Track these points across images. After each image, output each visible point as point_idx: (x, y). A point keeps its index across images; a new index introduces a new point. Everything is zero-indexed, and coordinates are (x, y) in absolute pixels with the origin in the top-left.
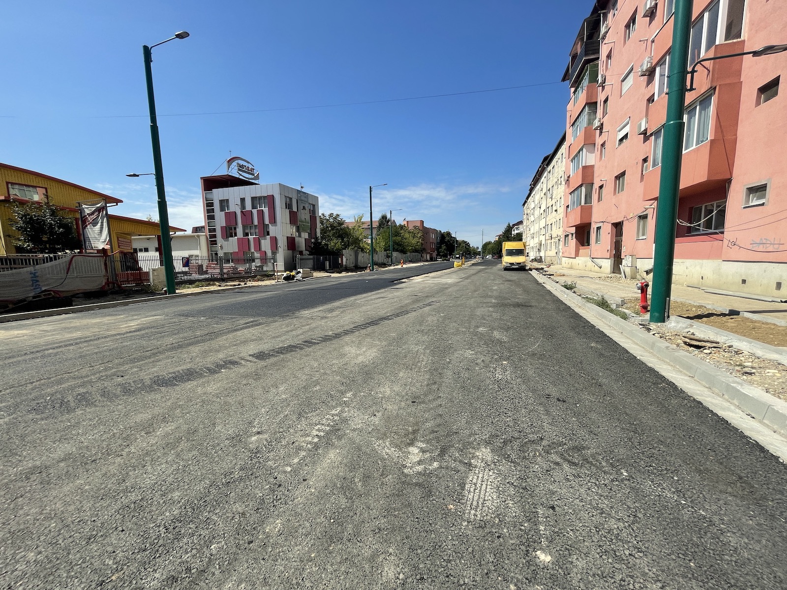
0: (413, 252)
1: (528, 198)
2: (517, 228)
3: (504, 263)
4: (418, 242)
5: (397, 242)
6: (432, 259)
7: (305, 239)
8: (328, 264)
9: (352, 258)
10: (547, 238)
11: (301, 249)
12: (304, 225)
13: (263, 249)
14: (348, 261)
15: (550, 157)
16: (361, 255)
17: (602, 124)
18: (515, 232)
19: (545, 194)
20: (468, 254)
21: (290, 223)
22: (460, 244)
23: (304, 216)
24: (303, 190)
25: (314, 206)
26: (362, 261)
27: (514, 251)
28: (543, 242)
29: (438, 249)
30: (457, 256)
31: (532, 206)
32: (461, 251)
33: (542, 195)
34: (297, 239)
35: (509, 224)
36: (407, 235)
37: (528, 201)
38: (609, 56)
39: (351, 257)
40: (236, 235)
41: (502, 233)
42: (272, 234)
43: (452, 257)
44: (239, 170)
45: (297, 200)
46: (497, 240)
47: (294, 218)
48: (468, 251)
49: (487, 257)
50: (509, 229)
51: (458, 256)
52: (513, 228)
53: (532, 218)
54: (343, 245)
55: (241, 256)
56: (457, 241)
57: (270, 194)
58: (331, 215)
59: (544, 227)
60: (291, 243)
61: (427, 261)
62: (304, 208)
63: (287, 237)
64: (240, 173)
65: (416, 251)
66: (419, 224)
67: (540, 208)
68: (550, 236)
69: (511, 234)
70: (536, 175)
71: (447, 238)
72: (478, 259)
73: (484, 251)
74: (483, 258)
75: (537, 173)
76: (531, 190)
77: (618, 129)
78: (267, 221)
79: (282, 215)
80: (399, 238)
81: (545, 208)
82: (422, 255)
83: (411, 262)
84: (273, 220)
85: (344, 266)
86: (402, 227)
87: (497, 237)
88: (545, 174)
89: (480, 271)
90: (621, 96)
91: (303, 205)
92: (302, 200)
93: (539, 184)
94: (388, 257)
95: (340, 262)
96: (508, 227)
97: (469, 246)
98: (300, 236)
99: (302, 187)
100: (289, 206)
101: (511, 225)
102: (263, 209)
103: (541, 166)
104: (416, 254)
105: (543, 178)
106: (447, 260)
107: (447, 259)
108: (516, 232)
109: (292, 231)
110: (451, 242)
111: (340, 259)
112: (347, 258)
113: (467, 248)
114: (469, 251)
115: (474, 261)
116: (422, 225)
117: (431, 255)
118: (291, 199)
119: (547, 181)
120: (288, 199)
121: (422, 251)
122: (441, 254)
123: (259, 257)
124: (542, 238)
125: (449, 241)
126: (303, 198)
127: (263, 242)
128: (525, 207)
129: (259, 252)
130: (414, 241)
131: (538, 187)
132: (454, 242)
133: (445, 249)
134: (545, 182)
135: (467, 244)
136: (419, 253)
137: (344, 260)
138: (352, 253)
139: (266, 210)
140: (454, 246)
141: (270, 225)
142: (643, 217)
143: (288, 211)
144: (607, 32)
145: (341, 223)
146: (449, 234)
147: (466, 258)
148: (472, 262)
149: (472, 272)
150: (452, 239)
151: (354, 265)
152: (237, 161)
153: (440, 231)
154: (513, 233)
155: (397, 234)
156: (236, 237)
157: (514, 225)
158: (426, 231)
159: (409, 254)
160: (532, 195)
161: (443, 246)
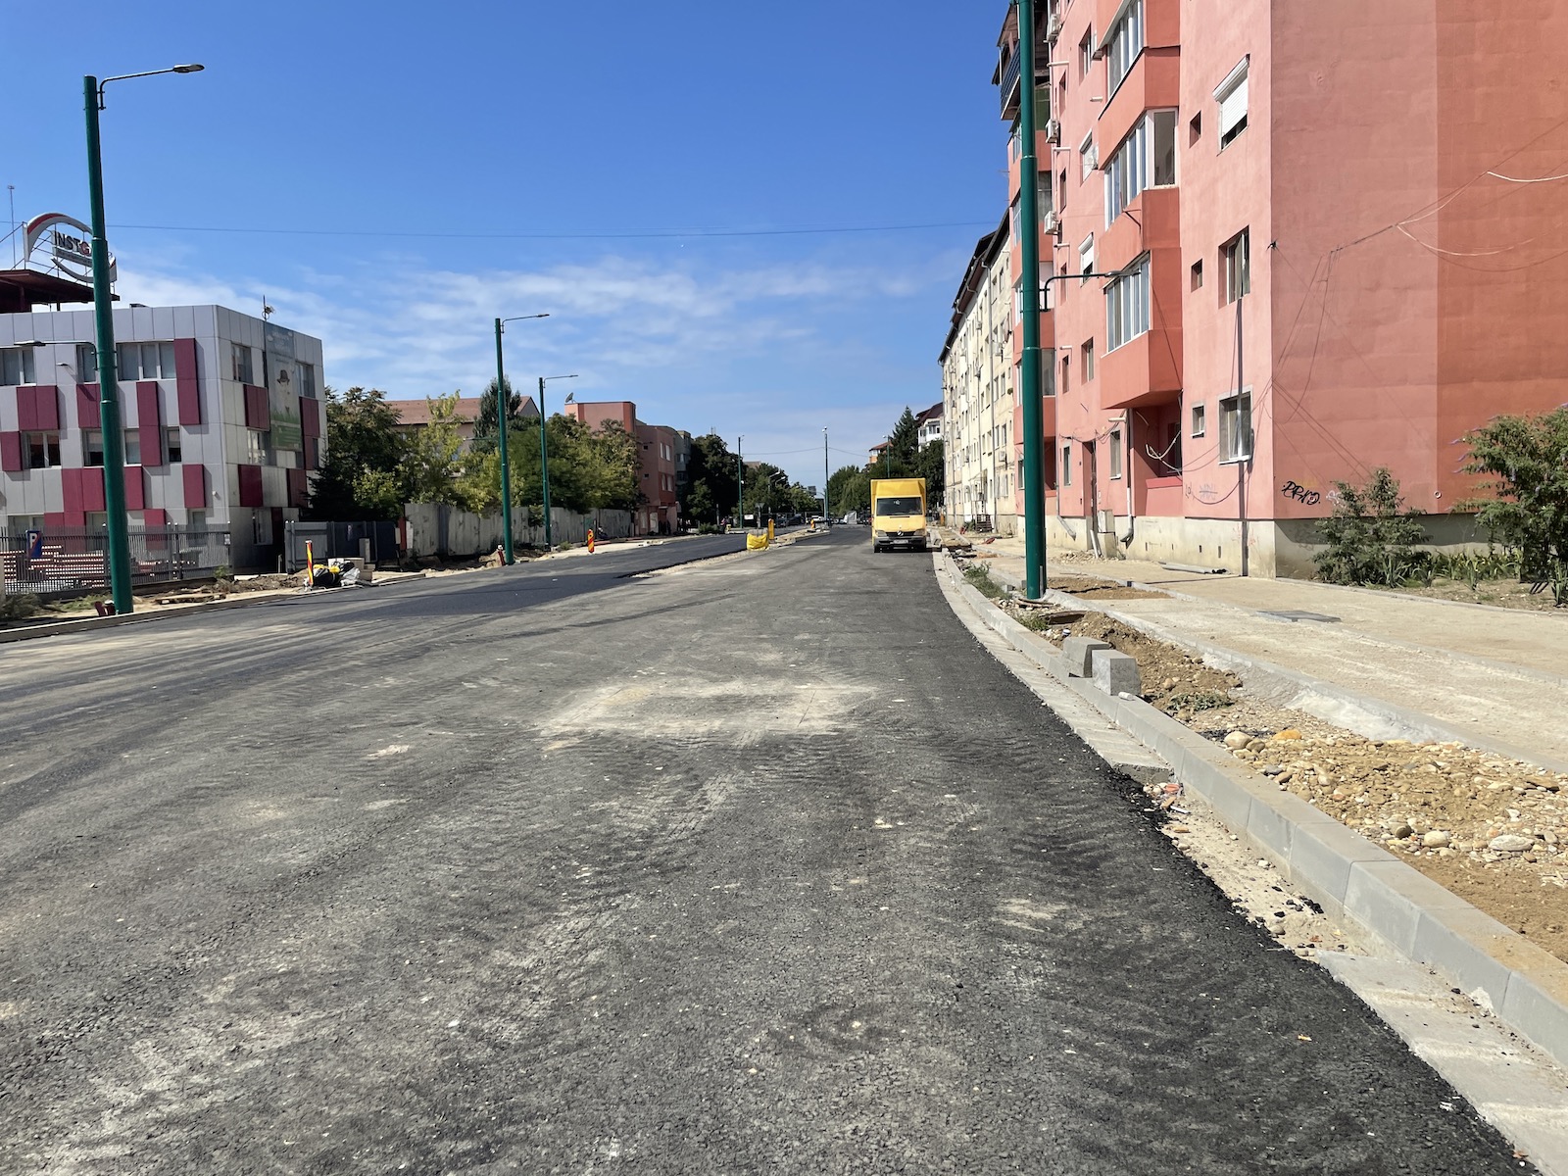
0: (609, 507)
1: (950, 341)
2: (932, 426)
3: (874, 534)
4: (623, 473)
5: (558, 474)
6: (664, 530)
7: (288, 470)
8: (368, 546)
9: (431, 528)
10: (998, 464)
11: (276, 503)
12: (283, 428)
13: (157, 502)
14: (418, 539)
15: (993, 240)
16: (456, 518)
17: (1060, 225)
18: (926, 438)
19: (987, 340)
20: (783, 510)
21: (247, 424)
22: (755, 477)
23: (284, 400)
24: (272, 319)
25: (309, 368)
26: (460, 539)
27: (897, 503)
28: (990, 476)
29: (683, 493)
30: (747, 517)
31: (962, 368)
32: (759, 501)
33: (982, 343)
34: (265, 471)
35: (908, 413)
36: (585, 453)
37: (953, 350)
38: (1063, 83)
39: (427, 525)
40: (55, 459)
41: (886, 440)
42: (189, 456)
43: (731, 523)
44: (59, 253)
45: (264, 353)
46: (875, 461)
47: (256, 409)
48: (781, 500)
49: (845, 521)
50: (909, 429)
51: (751, 517)
52: (919, 424)
53: (963, 405)
54: (399, 489)
55: (76, 527)
56: (744, 467)
57: (184, 334)
58: (355, 394)
59: (989, 433)
60: (249, 485)
61: (651, 535)
62: (284, 377)
63: (240, 466)
64: (65, 263)
65: (616, 503)
66: (619, 416)
67: (979, 377)
68: (1003, 458)
69: (916, 444)
70: (964, 283)
71: (711, 458)
72: (815, 526)
73: (835, 498)
74: (830, 524)
75: (967, 276)
76: (957, 321)
77: (1081, 248)
78: (172, 416)
79: (222, 397)
80: (560, 464)
81: (989, 380)
82: (633, 516)
83: (604, 538)
84: (194, 413)
85: (409, 554)
86: (563, 424)
87: (875, 454)
88: (985, 286)
89: (817, 555)
90: (1082, 182)
91: (282, 367)
92: (277, 353)
93: (975, 310)
94: (533, 522)
95: (398, 541)
96: (903, 420)
97: (784, 482)
98: (271, 461)
99: (267, 310)
100: (242, 373)
101: (914, 414)
102: (158, 379)
103: (973, 261)
104: (617, 512)
105: (981, 295)
106: (714, 532)
107: (715, 527)
108: (931, 437)
109: (250, 449)
110: (726, 470)
111: (398, 531)
112: (416, 530)
113: (777, 491)
114: (786, 502)
115: (801, 532)
116: (629, 415)
117: (662, 514)
118: (246, 350)
119: (991, 305)
120: (237, 350)
121: (634, 503)
122: (693, 510)
123: (143, 530)
124: (988, 462)
125: (716, 468)
126: (279, 347)
127: (156, 482)
128: (946, 368)
129: (142, 513)
130: (608, 472)
131: (972, 316)
132: (733, 472)
133: (704, 496)
134: (986, 306)
135: (776, 476)
136: (626, 509)
137: (410, 533)
138: (431, 514)
139: (169, 385)
140: (736, 483)
141: (182, 429)
142: (1116, 435)
143: (239, 386)
144: (1057, 33)
145: (386, 419)
146: (715, 444)
147: (779, 525)
148: (797, 535)
149: (794, 557)
150: (727, 459)
151: (434, 549)
152: (51, 228)
153: (687, 435)
154: (921, 440)
155: (555, 450)
156: (59, 467)
157: (923, 415)
158: (645, 438)
159: (594, 511)
160: (961, 334)
161: (701, 488)
